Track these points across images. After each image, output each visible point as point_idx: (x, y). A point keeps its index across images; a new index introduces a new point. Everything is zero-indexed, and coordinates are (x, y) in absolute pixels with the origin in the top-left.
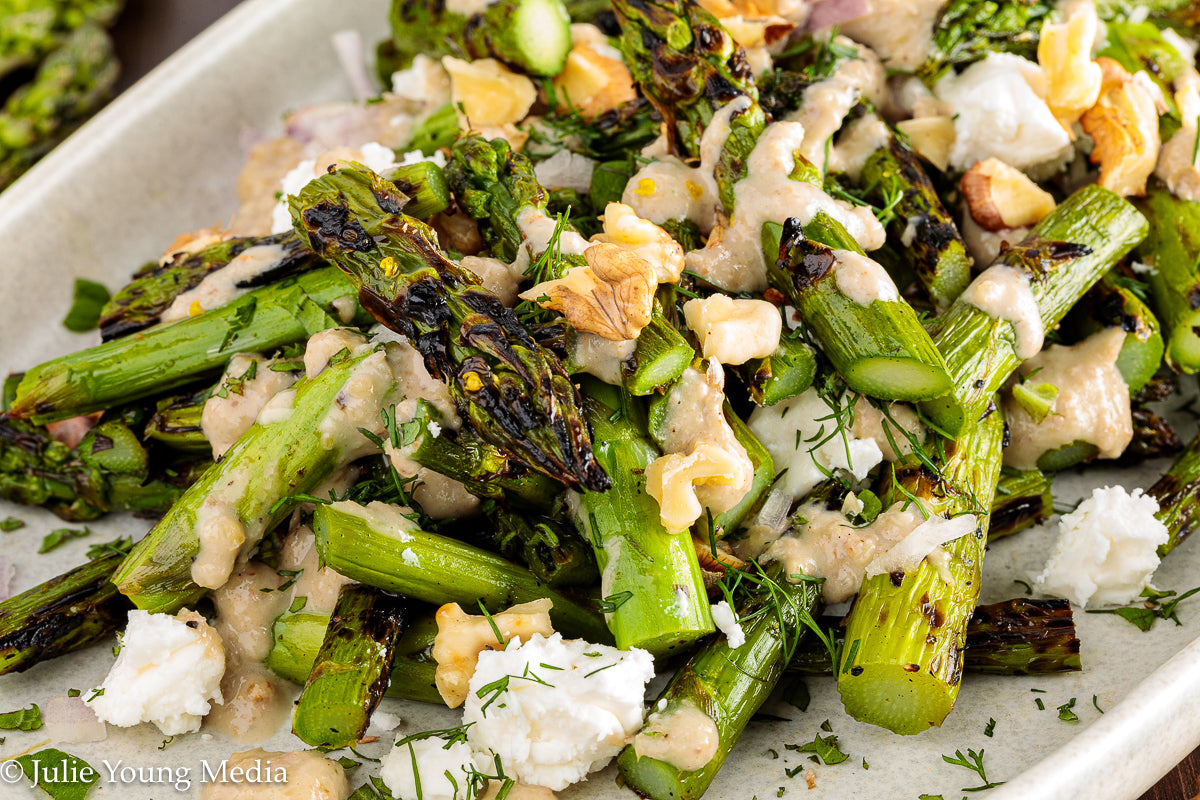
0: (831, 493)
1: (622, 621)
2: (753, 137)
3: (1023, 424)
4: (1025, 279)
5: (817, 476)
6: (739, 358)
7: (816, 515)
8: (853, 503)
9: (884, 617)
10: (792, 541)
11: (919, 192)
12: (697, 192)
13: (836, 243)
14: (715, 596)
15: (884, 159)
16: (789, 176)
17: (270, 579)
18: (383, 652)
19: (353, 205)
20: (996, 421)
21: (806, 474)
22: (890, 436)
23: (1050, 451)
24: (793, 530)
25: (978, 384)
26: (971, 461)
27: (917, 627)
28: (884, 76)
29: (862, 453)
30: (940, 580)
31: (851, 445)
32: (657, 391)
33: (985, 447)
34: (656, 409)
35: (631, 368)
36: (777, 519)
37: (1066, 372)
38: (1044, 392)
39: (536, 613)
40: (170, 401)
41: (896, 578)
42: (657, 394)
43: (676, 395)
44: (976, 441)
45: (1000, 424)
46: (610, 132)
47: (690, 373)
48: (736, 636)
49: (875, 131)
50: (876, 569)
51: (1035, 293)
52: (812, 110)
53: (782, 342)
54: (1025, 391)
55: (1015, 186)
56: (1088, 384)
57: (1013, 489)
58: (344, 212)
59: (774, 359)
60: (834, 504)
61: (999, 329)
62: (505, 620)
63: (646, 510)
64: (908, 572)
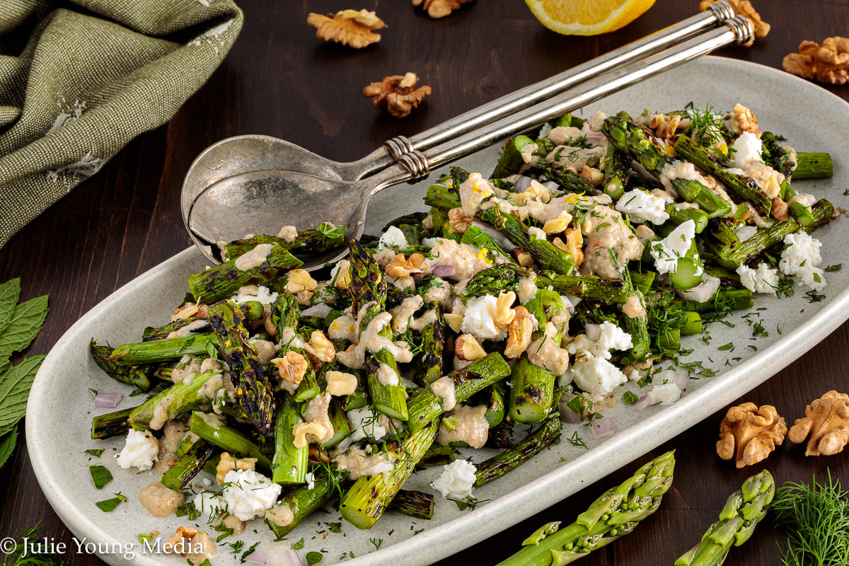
0: (363, 443)
1: (276, 472)
2: (373, 316)
3: (443, 431)
4: (453, 385)
5: (363, 435)
6: (339, 394)
7: (356, 450)
8: (369, 448)
9: (359, 490)
10: (343, 457)
11: (435, 344)
12: (352, 330)
13: (385, 361)
14: (309, 471)
15: (430, 328)
16: (378, 333)
17: (181, 427)
18: (197, 463)
19: (225, 318)
20: (434, 429)
21: (359, 435)
22: (390, 427)
23: (452, 442)
24: (346, 453)
25: (422, 418)
26: (416, 442)
27: (367, 496)
28: (449, 294)
29: (379, 432)
30: (383, 482)
31: (375, 428)
32: (305, 401)
33: (424, 438)
34: (304, 406)
35: (296, 391)
36: (343, 448)
37: (465, 417)
38: (453, 423)
39: (250, 463)
40: (165, 364)
41: (369, 478)
42: (305, 402)
43: (311, 403)
44: (420, 436)
45: (435, 430)
46: (343, 296)
47: (318, 396)
48: (311, 486)
49: (432, 316)
50: (363, 473)
51: (456, 388)
52: (404, 307)
53: (356, 391)
54: (446, 421)
55: (473, 346)
56: (469, 423)
57: (438, 451)
58: (221, 320)
59: (352, 397)
60: (363, 448)
61: (437, 399)
62: (240, 463)
63: (290, 439)
64: (373, 477)
